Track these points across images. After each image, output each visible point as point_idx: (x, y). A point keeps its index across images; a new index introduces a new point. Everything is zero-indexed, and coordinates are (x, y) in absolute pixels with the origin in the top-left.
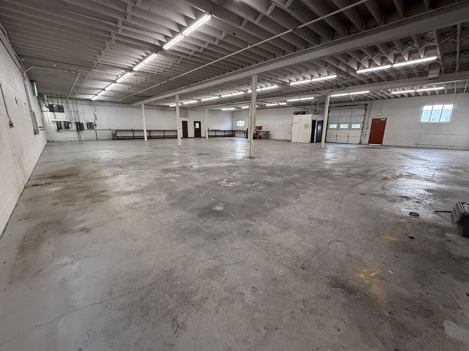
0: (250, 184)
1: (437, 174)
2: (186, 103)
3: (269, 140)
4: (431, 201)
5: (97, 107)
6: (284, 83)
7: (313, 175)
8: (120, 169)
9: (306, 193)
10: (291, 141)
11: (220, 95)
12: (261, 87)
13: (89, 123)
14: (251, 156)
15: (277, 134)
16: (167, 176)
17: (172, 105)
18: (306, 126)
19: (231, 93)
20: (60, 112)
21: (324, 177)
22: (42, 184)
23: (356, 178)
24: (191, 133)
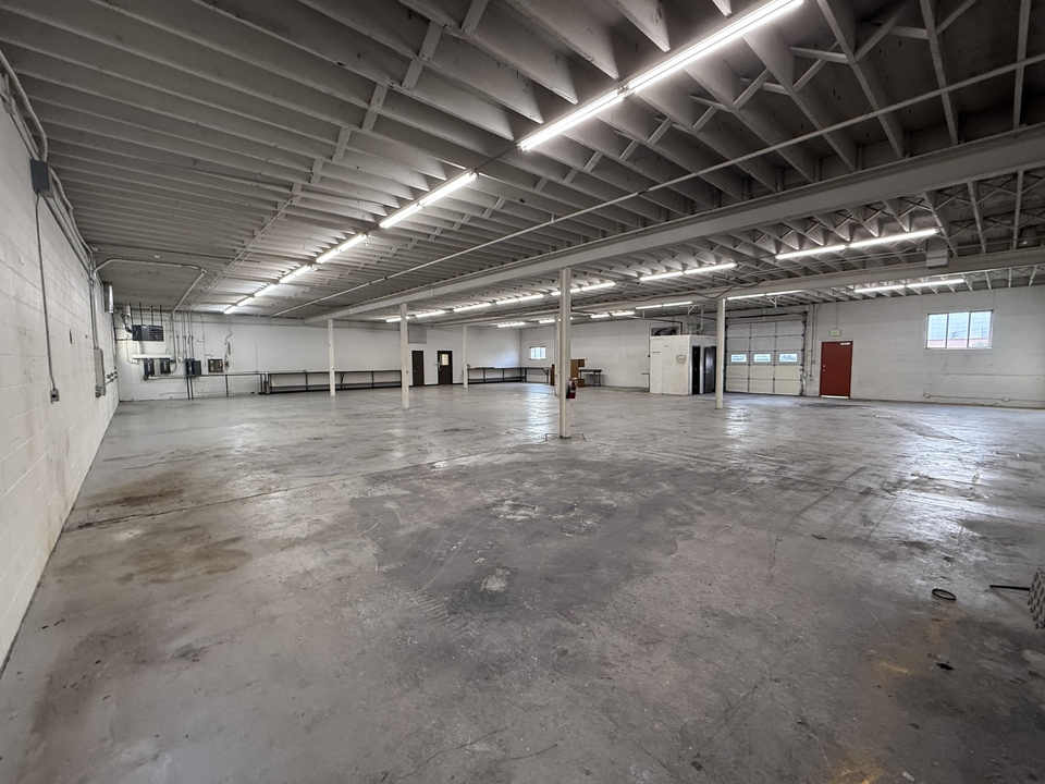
0: (563, 513)
1: (985, 476)
2: (420, 315)
3: (601, 390)
4: (978, 555)
5: (234, 328)
6: (627, 278)
7: (704, 484)
8: (274, 476)
9: (689, 537)
10: (648, 390)
11: (495, 301)
12: (580, 286)
13: (214, 360)
14: (564, 435)
15: (618, 376)
16: (379, 494)
17: (391, 320)
18: (680, 359)
19: (517, 297)
20: (154, 340)
21: (729, 489)
22: (100, 523)
23: (801, 490)
24: (431, 375)
